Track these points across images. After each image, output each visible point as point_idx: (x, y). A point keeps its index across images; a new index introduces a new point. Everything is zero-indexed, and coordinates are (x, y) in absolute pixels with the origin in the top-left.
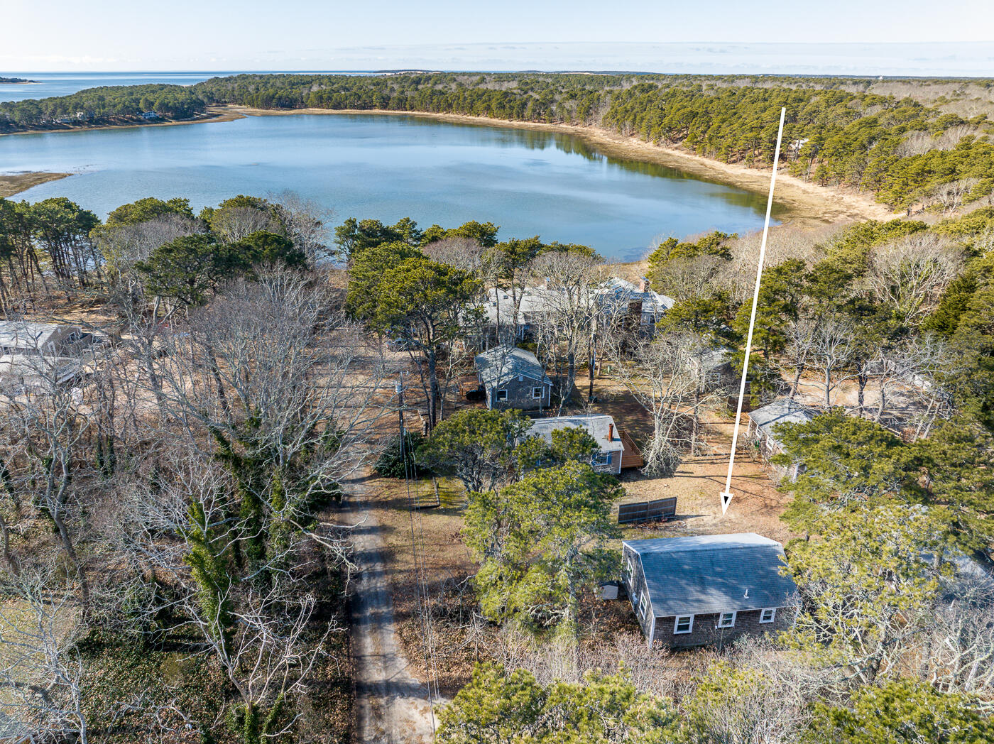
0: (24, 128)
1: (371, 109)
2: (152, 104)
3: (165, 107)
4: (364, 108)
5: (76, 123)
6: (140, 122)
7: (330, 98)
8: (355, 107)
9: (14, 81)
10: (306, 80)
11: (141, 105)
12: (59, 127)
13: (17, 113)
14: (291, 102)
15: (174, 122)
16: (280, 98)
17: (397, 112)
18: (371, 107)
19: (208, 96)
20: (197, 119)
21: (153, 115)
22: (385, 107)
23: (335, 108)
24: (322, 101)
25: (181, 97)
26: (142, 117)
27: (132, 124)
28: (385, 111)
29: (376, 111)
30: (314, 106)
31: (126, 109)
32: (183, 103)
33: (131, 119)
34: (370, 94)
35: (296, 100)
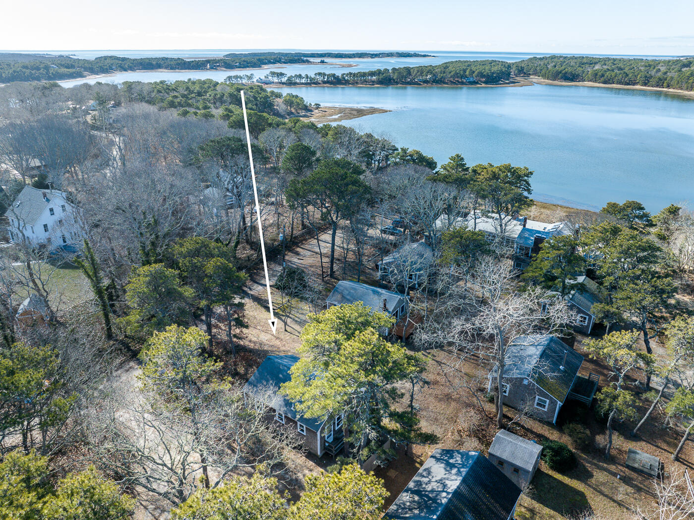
0: (397, 83)
1: (633, 85)
2: (474, 72)
3: (481, 75)
4: (628, 84)
5: (426, 82)
6: (462, 83)
7: (603, 76)
8: (620, 83)
9: (425, 56)
10: (594, 61)
11: (467, 73)
12: (416, 83)
13: (396, 74)
14: (574, 77)
15: (483, 85)
16: (566, 73)
17: (655, 89)
18: (634, 84)
19: (518, 69)
20: (500, 84)
21: (471, 80)
22: (645, 84)
23: (605, 82)
24: (596, 77)
25: (495, 69)
26: (465, 81)
27: (457, 85)
28: (644, 87)
29: (638, 87)
30: (590, 81)
31: (456, 75)
32: (493, 73)
33: (458, 81)
34: (636, 74)
35: (578, 76)
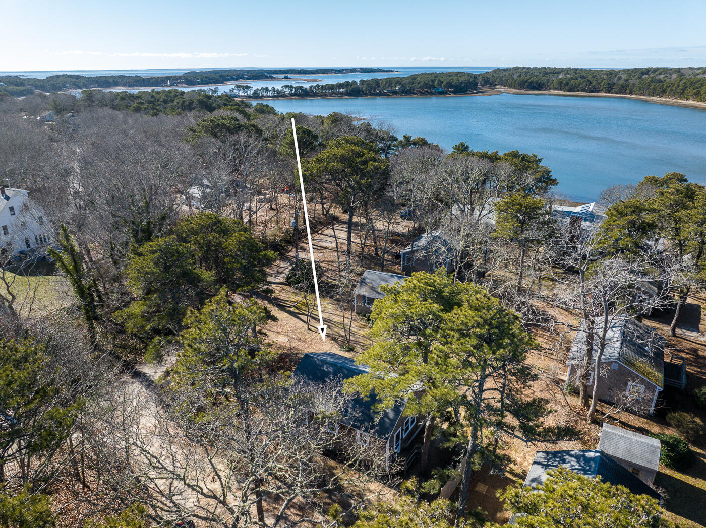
0: (366, 95)
1: (598, 92)
2: (442, 82)
3: (449, 85)
4: (592, 92)
5: (395, 93)
6: (432, 94)
7: (567, 84)
8: (584, 90)
10: (557, 70)
11: (436, 83)
12: (385, 95)
13: (365, 85)
14: (539, 85)
15: (452, 95)
16: (532, 82)
17: (618, 95)
19: (485, 80)
20: (469, 94)
21: (440, 90)
22: (609, 91)
23: (569, 90)
24: (562, 85)
25: (462, 79)
26: (434, 91)
27: (426, 95)
28: (608, 94)
29: (602, 94)
30: (556, 89)
31: (425, 85)
32: (462, 83)
33: (427, 91)
34: (599, 81)
35: (543, 84)
